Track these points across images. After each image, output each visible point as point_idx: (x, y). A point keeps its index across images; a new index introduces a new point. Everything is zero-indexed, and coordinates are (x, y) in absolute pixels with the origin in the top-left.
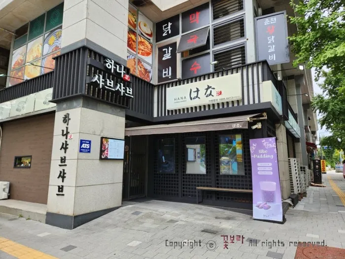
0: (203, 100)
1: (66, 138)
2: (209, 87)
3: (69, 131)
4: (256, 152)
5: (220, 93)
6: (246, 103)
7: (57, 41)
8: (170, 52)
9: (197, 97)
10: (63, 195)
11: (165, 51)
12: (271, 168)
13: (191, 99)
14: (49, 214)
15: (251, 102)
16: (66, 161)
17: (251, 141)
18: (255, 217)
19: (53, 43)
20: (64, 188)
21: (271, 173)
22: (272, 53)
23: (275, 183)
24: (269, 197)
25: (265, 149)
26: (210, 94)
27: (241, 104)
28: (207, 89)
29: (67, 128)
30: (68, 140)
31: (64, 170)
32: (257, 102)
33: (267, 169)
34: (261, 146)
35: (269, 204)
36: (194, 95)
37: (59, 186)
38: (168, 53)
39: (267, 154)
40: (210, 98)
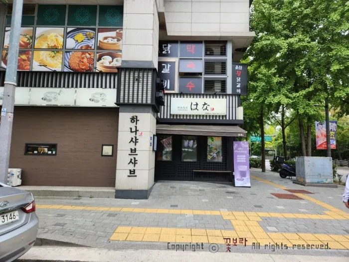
0: (201, 112)
1: (136, 134)
2: (205, 104)
3: (137, 129)
4: (237, 149)
5: (213, 109)
6: (228, 118)
7: (89, 41)
8: (168, 68)
9: (196, 109)
10: (136, 176)
11: (165, 66)
12: (245, 159)
13: (192, 109)
14: (117, 191)
15: (231, 119)
16: (137, 151)
17: (234, 142)
18: (236, 185)
19: (82, 41)
20: (136, 171)
21: (245, 161)
22: (238, 88)
23: (246, 167)
24: (243, 174)
25: (242, 148)
26: (206, 109)
27: (224, 118)
28: (204, 105)
29: (136, 127)
30: (137, 136)
31: (135, 158)
32: (234, 119)
33: (242, 159)
34: (239, 146)
35: (243, 178)
36: (194, 107)
37: (130, 170)
38: (167, 68)
39: (243, 150)
40: (206, 111)
